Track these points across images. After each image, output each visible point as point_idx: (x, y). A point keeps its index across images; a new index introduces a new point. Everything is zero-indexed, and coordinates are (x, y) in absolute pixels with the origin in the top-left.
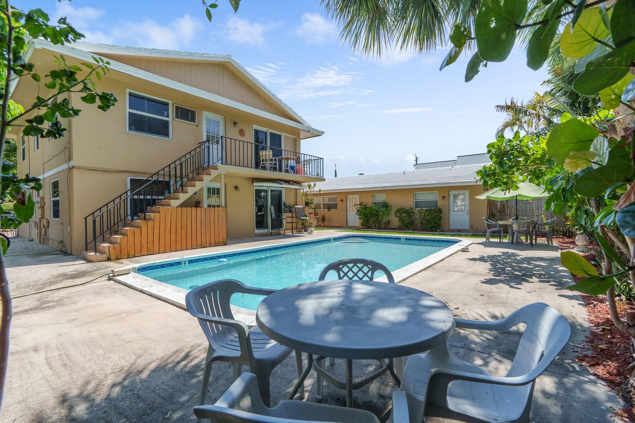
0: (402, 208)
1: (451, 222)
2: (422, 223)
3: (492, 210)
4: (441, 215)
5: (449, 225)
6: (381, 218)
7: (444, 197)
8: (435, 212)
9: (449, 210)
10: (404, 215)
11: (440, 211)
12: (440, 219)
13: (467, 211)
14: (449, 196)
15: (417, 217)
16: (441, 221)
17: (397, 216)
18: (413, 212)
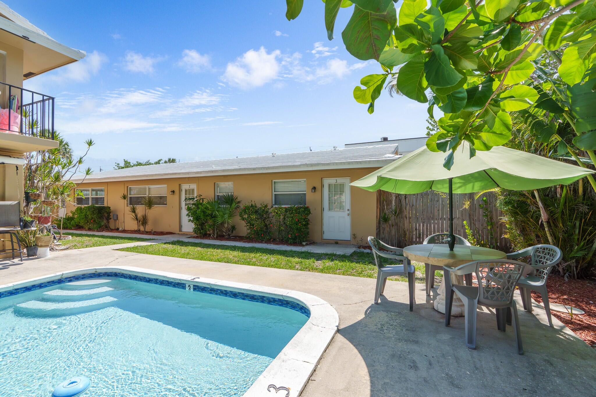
0: (252, 206)
1: (325, 228)
2: (280, 231)
3: (384, 209)
4: (310, 217)
5: (322, 233)
6: (219, 220)
7: (314, 188)
8: (299, 213)
9: (323, 209)
10: (254, 217)
11: (307, 210)
12: (308, 224)
13: (348, 210)
14: (322, 186)
15: (274, 220)
16: (309, 226)
17: (243, 219)
18: (267, 212)
